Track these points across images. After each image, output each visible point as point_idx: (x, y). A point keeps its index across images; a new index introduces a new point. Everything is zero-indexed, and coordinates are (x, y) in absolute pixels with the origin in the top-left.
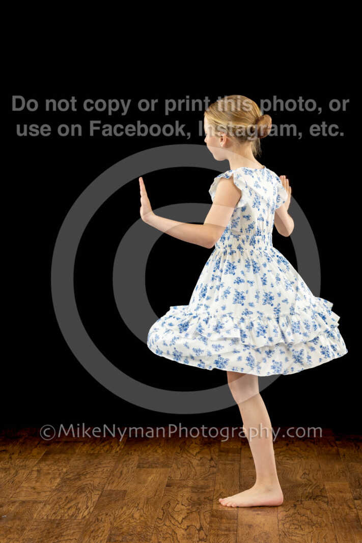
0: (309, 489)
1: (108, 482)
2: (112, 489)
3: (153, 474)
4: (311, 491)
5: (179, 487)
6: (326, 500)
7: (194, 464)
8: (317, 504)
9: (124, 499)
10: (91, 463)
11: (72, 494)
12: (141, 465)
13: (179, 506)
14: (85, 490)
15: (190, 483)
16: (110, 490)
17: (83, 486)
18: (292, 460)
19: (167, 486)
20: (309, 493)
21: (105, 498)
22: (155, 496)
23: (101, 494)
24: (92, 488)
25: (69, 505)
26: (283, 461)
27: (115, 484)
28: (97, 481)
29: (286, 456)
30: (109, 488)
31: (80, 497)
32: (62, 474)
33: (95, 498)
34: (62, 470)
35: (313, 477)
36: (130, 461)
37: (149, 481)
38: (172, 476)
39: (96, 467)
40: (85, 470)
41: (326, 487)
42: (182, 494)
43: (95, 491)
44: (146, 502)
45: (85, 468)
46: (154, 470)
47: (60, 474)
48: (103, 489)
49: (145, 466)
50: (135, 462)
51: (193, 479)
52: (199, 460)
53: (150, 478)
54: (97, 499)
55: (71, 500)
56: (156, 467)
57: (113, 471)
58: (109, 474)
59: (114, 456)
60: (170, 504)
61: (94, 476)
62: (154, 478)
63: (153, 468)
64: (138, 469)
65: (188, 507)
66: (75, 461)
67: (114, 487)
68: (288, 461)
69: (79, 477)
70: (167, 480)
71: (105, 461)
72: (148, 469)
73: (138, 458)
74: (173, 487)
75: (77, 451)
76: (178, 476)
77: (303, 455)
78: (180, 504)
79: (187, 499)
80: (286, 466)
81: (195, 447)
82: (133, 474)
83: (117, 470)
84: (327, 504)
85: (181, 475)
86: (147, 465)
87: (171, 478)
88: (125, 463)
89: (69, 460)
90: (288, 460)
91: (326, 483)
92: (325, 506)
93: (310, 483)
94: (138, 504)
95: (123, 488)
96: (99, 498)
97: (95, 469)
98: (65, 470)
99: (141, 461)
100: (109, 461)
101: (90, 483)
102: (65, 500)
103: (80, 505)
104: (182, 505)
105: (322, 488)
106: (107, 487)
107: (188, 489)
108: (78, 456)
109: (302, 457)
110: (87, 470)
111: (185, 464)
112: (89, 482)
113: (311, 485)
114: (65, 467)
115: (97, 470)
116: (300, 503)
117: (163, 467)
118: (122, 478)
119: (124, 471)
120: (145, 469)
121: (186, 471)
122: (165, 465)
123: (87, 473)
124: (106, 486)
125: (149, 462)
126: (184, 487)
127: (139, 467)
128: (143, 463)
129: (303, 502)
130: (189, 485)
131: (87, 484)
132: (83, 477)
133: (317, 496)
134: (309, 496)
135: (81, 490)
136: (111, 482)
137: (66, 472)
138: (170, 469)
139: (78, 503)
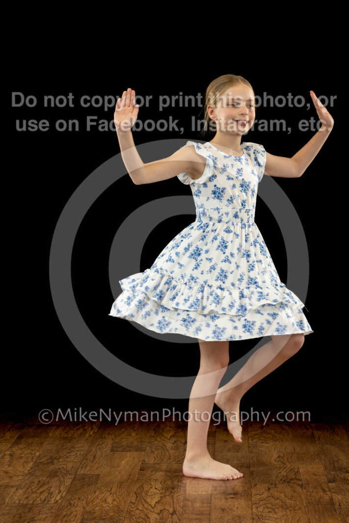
0: (283, 472)
1: (81, 466)
2: (86, 473)
3: (127, 457)
4: (285, 474)
5: (152, 471)
6: (300, 483)
7: (167, 448)
8: (292, 487)
9: (97, 484)
10: (65, 447)
11: (44, 478)
12: (115, 449)
13: (153, 490)
14: (58, 474)
15: (164, 467)
16: (83, 474)
17: (56, 470)
18: (267, 443)
19: (140, 470)
20: (283, 476)
21: (77, 482)
22: (128, 480)
23: (74, 478)
24: (65, 472)
25: (41, 490)
26: (258, 444)
27: (88, 468)
28: (70, 465)
29: (261, 440)
30: (81, 473)
31: (53, 480)
32: (35, 458)
33: (68, 482)
34: (35, 453)
35: (288, 459)
36: (104, 445)
37: (123, 464)
38: (146, 460)
39: (68, 451)
40: (58, 454)
41: (301, 471)
42: (155, 478)
43: (68, 475)
44: (119, 487)
45: (58, 452)
46: (128, 454)
47: (33, 458)
48: (76, 472)
49: (119, 449)
50: (109, 446)
51: (166, 463)
52: (174, 444)
53: (123, 462)
54: (70, 483)
55: (44, 484)
56: (130, 451)
57: (87, 455)
58: (82, 458)
59: (87, 439)
60: (143, 488)
61: (68, 460)
62: (127, 462)
63: (126, 451)
64: (112, 453)
65: (161, 491)
66: (48, 445)
67: (86, 471)
68: (263, 444)
69: (51, 461)
70: (140, 464)
71: (78, 445)
72: (121, 453)
73: (111, 441)
74: (147, 472)
75: (50, 435)
76: (151, 461)
77: (278, 438)
78: (154, 488)
79: (161, 483)
80: (261, 449)
81: (169, 430)
82: (106, 458)
83: (91, 454)
84: (302, 487)
85: (155, 459)
86: (121, 449)
87: (145, 461)
88: (98, 447)
89: (42, 443)
90: (263, 442)
91: (300, 466)
92: (299, 489)
93: (285, 466)
94: (111, 489)
95: (97, 473)
96: (72, 482)
97: (69, 453)
98: (38, 454)
99: (115, 445)
100: (82, 445)
101: (63, 468)
102: (38, 484)
103: (52, 489)
104: (156, 489)
105: (296, 471)
106: (80, 472)
107: (162, 473)
108: (51, 440)
109: (277, 440)
110: (61, 454)
111: (159, 447)
112: (62, 466)
113: (285, 468)
114: (38, 451)
115: (70, 454)
116: (274, 486)
117: (136, 450)
118: (95, 462)
119: (98, 456)
120: (118, 453)
121: (160, 453)
122: (139, 449)
123: (60, 457)
124: (79, 470)
125: (122, 446)
126: (157, 470)
127: (112, 450)
128: (117, 447)
129: (277, 486)
130: (163, 469)
131: (60, 468)
132: (56, 461)
133: (291, 479)
134: (284, 479)
135: (54, 474)
136: (85, 465)
137: (39, 456)
138: (143, 453)
139: (51, 487)
